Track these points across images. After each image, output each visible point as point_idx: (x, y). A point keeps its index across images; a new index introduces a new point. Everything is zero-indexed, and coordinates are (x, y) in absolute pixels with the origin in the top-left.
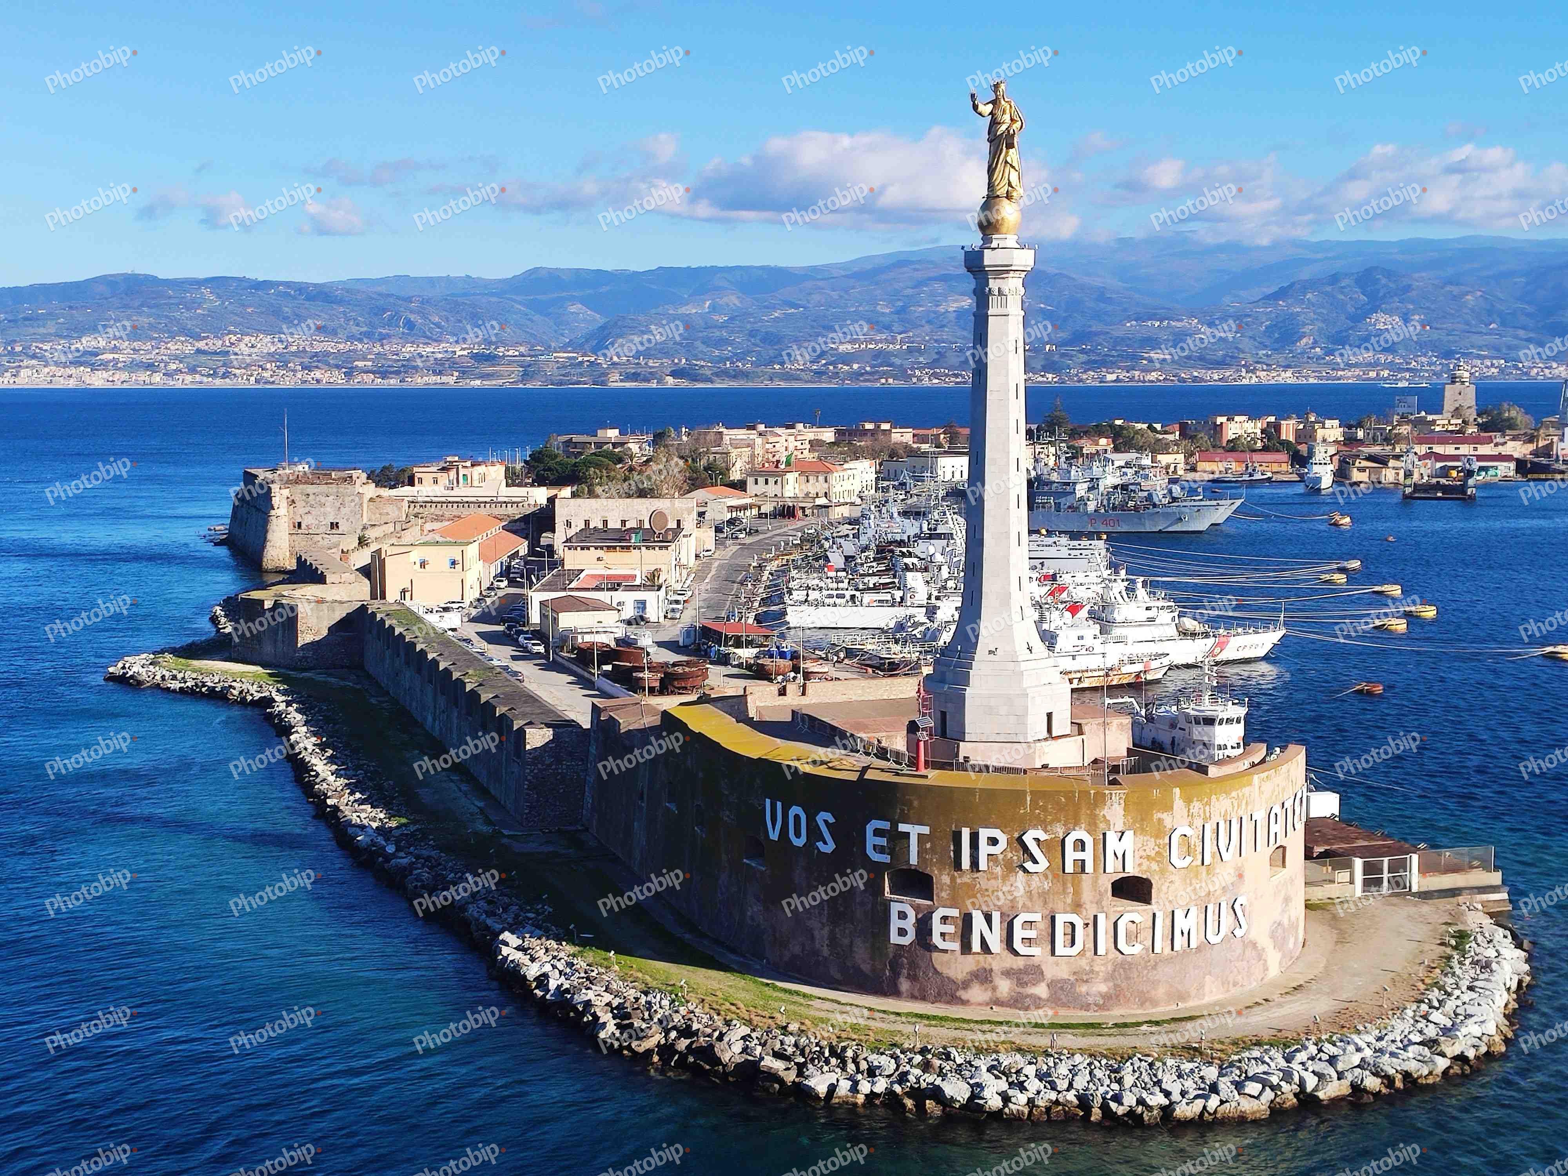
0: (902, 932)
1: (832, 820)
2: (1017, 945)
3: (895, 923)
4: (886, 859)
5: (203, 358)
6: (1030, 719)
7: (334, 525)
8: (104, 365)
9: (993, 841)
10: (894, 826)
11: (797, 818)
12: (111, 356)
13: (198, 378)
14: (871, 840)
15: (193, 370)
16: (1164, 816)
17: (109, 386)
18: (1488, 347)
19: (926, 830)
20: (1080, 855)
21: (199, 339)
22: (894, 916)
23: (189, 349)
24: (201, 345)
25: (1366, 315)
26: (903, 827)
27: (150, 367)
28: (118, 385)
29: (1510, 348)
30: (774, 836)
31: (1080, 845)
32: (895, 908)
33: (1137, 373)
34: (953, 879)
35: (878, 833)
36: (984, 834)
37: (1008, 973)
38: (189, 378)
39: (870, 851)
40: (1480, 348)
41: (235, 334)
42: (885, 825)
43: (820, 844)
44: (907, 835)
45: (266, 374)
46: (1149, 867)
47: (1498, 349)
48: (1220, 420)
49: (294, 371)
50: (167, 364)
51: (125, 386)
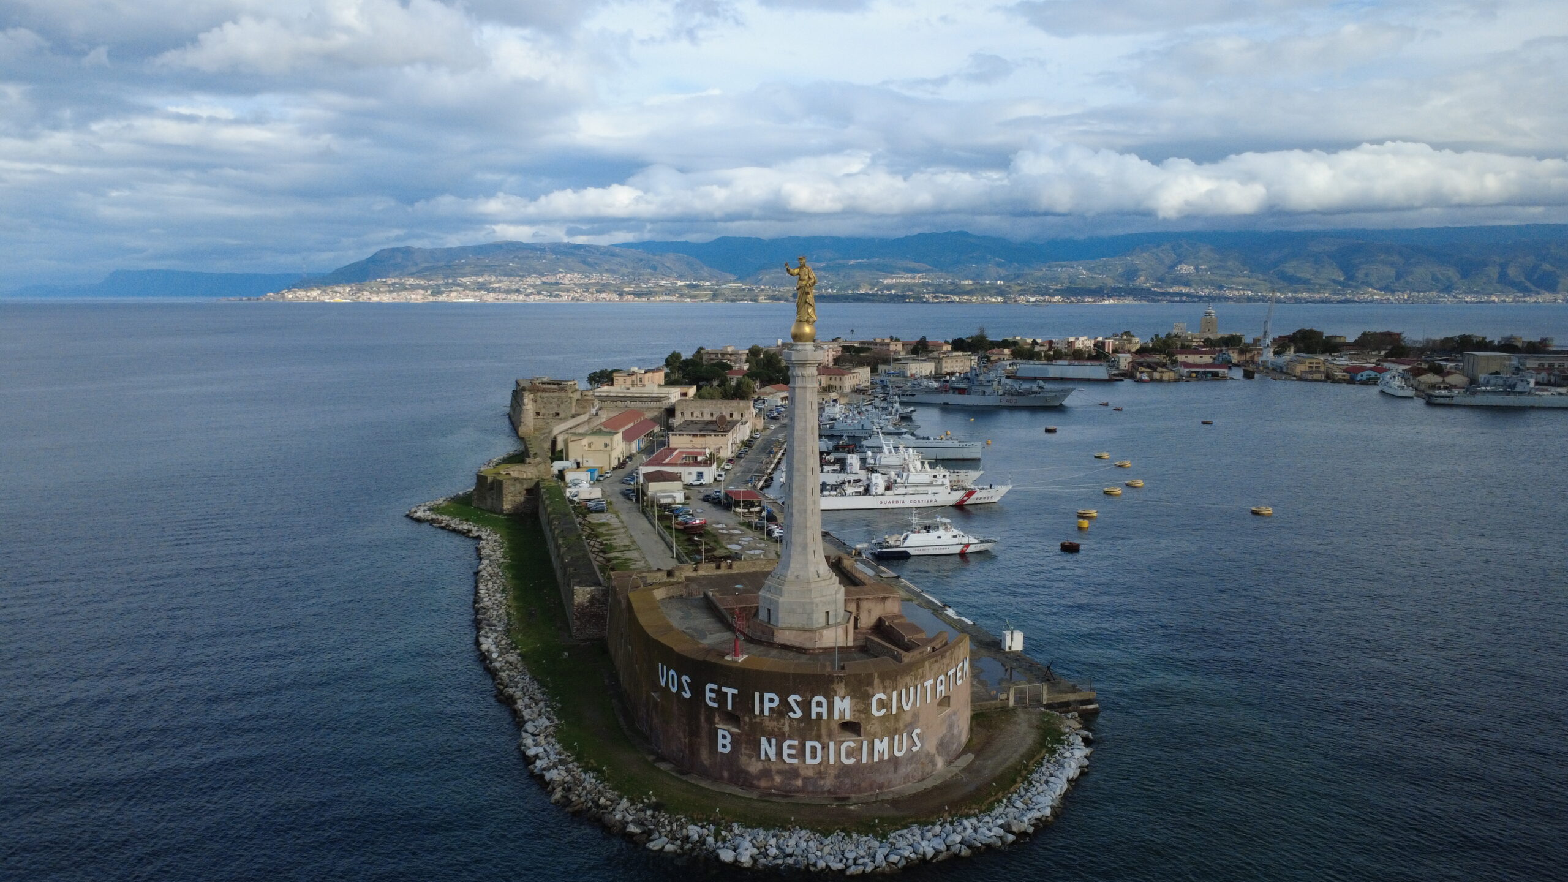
0: (724, 746)
1: (689, 681)
2: (785, 757)
3: (721, 741)
4: (715, 705)
5: (545, 287)
6: (815, 616)
7: (557, 414)
8: (494, 290)
9: (771, 700)
10: (720, 688)
11: (673, 676)
12: (497, 285)
13: (542, 297)
14: (708, 695)
15: (539, 293)
16: (868, 688)
17: (496, 301)
18: (1242, 284)
19: (736, 692)
20: (819, 710)
21: (542, 275)
22: (720, 737)
23: (538, 281)
24: (544, 279)
25: (1175, 265)
26: (724, 689)
27: (518, 291)
28: (501, 301)
29: (1254, 284)
30: (663, 684)
31: (819, 704)
32: (720, 733)
33: (1047, 297)
34: (751, 719)
35: (712, 690)
36: (767, 696)
37: (779, 772)
38: (537, 297)
39: (707, 700)
40: (1238, 285)
41: (562, 272)
42: (715, 687)
43: (683, 693)
44: (726, 693)
45: (577, 295)
46: (859, 717)
47: (1248, 285)
48: (1072, 339)
49: (592, 293)
50: (526, 289)
51: (504, 301)
